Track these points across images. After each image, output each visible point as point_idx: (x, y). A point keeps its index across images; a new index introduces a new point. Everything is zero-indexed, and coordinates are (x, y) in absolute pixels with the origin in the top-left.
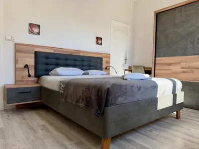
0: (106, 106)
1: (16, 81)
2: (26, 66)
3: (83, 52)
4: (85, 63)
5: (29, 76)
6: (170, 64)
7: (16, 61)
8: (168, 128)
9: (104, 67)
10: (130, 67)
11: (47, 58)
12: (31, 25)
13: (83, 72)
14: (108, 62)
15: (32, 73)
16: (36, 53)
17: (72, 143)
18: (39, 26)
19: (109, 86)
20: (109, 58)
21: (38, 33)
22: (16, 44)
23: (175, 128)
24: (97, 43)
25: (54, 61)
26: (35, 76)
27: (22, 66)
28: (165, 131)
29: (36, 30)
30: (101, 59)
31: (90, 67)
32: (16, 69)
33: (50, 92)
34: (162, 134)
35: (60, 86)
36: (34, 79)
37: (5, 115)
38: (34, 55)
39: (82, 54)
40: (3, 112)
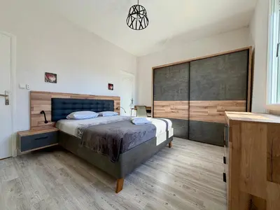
0: (121, 153)
1: (31, 127)
2: (43, 112)
3: (97, 96)
4: (99, 106)
5: (46, 122)
6: (163, 106)
7: (31, 108)
8: (163, 157)
9: (115, 107)
10: (135, 107)
11: (64, 103)
12: (48, 75)
13: (98, 114)
14: (118, 104)
15: (49, 118)
16: (53, 100)
17: (91, 184)
18: (55, 75)
19: (122, 137)
20: (119, 100)
21: (55, 82)
22: (31, 92)
23: (168, 156)
24: (109, 89)
25: (70, 106)
26: (52, 121)
27: (39, 112)
28: (162, 160)
29: (53, 79)
30: (113, 101)
31: (103, 109)
32: (31, 116)
33: (67, 136)
34: (160, 162)
35: (78, 133)
36: (51, 123)
37: (18, 162)
38: (50, 102)
39: (96, 98)
40: (16, 159)
